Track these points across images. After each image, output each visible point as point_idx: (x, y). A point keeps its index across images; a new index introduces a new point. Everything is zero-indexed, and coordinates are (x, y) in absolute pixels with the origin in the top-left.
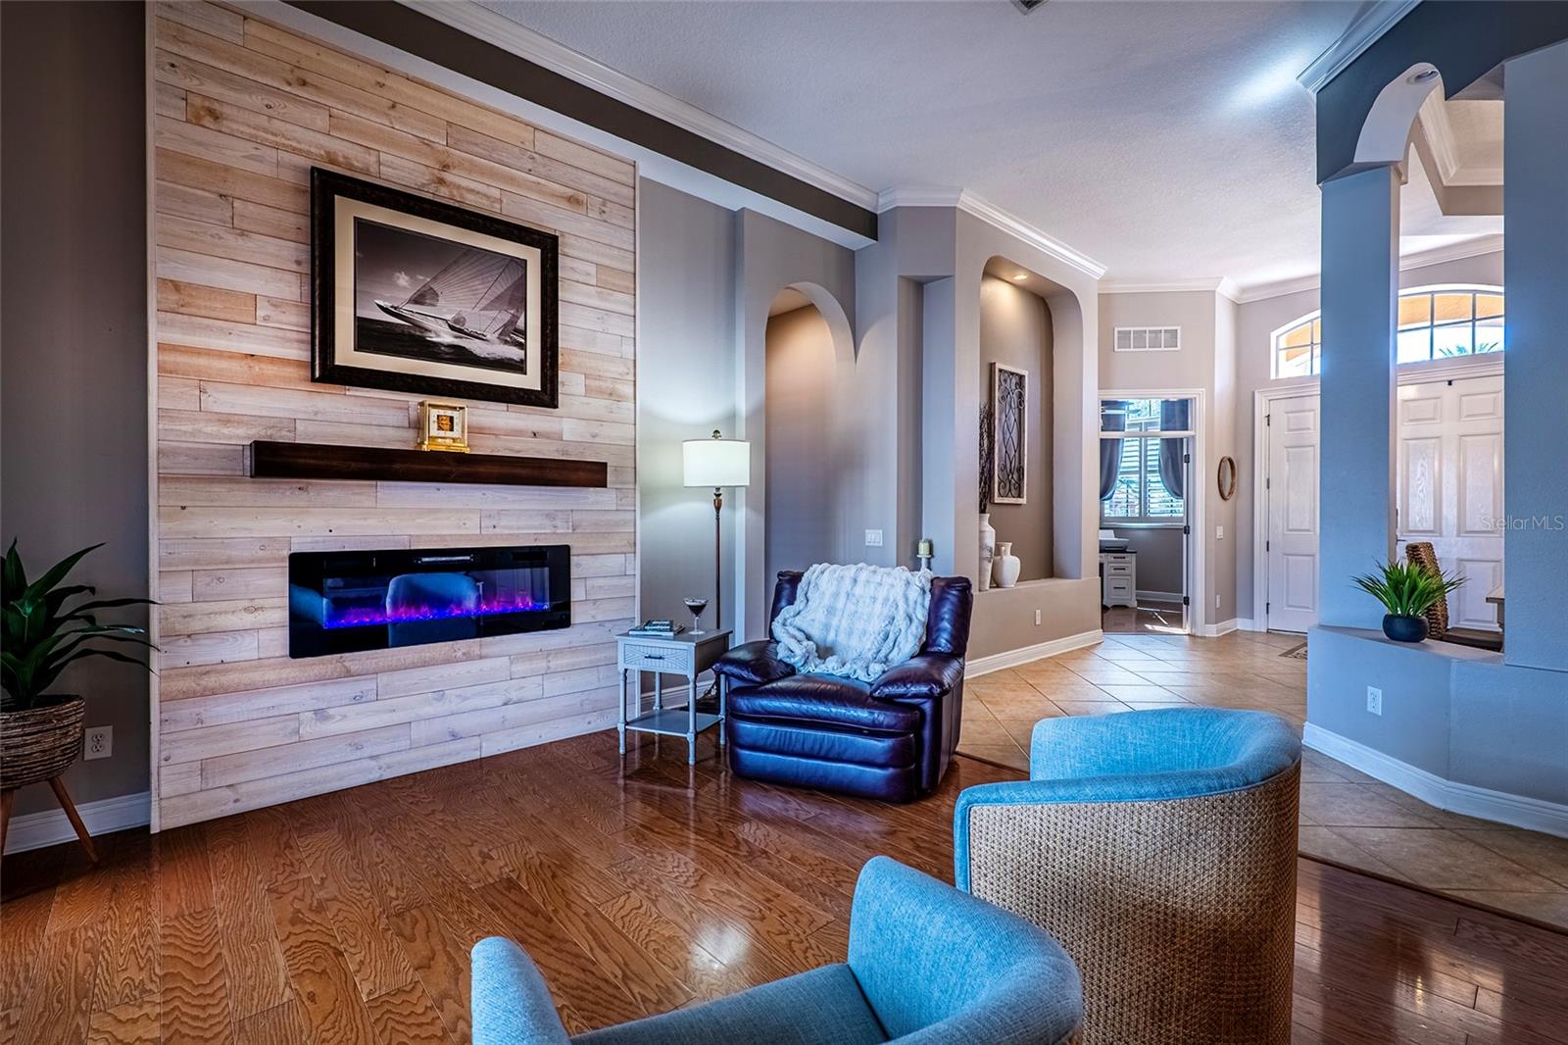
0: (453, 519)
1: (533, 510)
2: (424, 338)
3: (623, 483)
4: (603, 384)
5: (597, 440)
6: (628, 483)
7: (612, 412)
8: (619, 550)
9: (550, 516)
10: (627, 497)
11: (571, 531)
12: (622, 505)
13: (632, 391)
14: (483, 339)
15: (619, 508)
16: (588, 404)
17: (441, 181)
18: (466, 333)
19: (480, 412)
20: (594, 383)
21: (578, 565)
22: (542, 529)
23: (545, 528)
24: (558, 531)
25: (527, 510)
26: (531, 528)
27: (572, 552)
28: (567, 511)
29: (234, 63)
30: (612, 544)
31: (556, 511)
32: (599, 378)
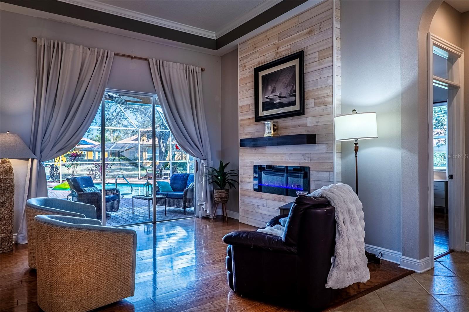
0: (280, 156)
1: (299, 153)
2: (273, 103)
3: (328, 141)
4: (320, 100)
5: (318, 124)
6: (330, 141)
7: (324, 111)
8: (327, 170)
9: (304, 155)
10: (330, 147)
11: (310, 161)
12: (328, 150)
13: (332, 99)
14: (285, 98)
15: (327, 152)
16: (315, 110)
17: (277, 53)
18: (282, 97)
19: (286, 121)
20: (317, 101)
21: (312, 175)
22: (301, 160)
23: (302, 160)
24: (306, 161)
25: (297, 153)
26: (298, 160)
27: (311, 169)
28: (309, 153)
29: (247, 53)
30: (324, 167)
31: (305, 153)
32: (319, 98)
